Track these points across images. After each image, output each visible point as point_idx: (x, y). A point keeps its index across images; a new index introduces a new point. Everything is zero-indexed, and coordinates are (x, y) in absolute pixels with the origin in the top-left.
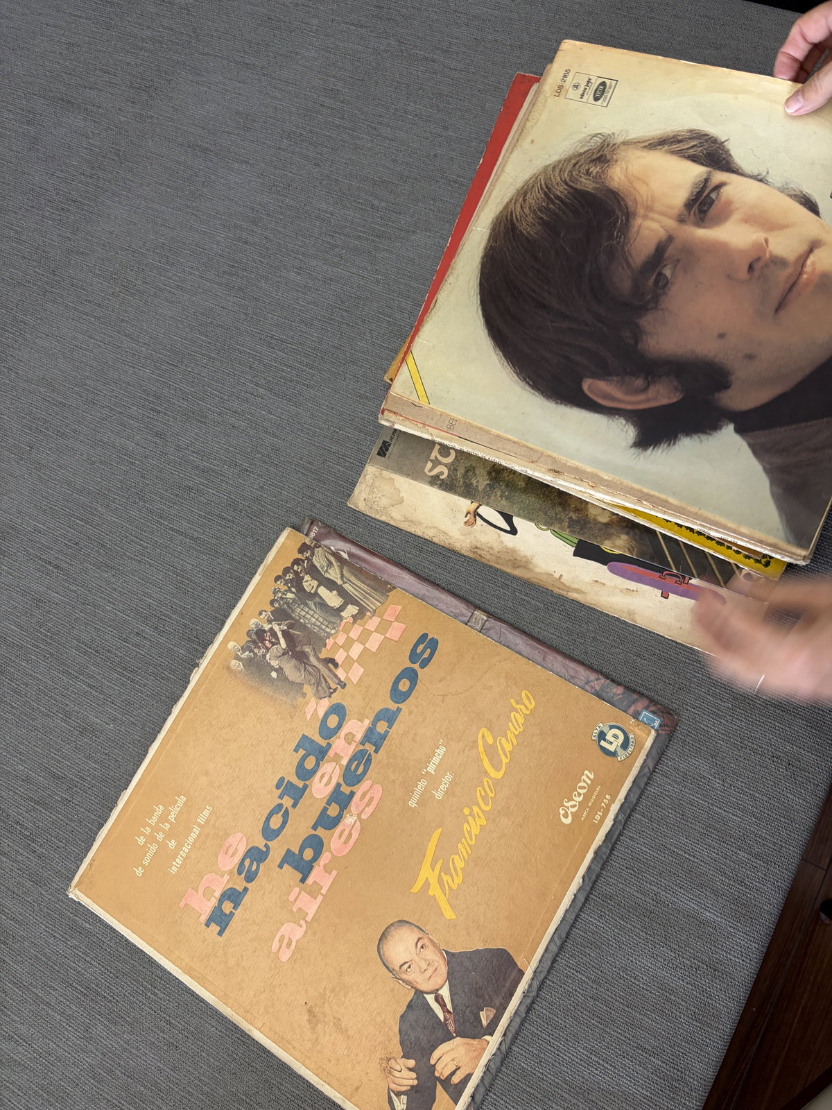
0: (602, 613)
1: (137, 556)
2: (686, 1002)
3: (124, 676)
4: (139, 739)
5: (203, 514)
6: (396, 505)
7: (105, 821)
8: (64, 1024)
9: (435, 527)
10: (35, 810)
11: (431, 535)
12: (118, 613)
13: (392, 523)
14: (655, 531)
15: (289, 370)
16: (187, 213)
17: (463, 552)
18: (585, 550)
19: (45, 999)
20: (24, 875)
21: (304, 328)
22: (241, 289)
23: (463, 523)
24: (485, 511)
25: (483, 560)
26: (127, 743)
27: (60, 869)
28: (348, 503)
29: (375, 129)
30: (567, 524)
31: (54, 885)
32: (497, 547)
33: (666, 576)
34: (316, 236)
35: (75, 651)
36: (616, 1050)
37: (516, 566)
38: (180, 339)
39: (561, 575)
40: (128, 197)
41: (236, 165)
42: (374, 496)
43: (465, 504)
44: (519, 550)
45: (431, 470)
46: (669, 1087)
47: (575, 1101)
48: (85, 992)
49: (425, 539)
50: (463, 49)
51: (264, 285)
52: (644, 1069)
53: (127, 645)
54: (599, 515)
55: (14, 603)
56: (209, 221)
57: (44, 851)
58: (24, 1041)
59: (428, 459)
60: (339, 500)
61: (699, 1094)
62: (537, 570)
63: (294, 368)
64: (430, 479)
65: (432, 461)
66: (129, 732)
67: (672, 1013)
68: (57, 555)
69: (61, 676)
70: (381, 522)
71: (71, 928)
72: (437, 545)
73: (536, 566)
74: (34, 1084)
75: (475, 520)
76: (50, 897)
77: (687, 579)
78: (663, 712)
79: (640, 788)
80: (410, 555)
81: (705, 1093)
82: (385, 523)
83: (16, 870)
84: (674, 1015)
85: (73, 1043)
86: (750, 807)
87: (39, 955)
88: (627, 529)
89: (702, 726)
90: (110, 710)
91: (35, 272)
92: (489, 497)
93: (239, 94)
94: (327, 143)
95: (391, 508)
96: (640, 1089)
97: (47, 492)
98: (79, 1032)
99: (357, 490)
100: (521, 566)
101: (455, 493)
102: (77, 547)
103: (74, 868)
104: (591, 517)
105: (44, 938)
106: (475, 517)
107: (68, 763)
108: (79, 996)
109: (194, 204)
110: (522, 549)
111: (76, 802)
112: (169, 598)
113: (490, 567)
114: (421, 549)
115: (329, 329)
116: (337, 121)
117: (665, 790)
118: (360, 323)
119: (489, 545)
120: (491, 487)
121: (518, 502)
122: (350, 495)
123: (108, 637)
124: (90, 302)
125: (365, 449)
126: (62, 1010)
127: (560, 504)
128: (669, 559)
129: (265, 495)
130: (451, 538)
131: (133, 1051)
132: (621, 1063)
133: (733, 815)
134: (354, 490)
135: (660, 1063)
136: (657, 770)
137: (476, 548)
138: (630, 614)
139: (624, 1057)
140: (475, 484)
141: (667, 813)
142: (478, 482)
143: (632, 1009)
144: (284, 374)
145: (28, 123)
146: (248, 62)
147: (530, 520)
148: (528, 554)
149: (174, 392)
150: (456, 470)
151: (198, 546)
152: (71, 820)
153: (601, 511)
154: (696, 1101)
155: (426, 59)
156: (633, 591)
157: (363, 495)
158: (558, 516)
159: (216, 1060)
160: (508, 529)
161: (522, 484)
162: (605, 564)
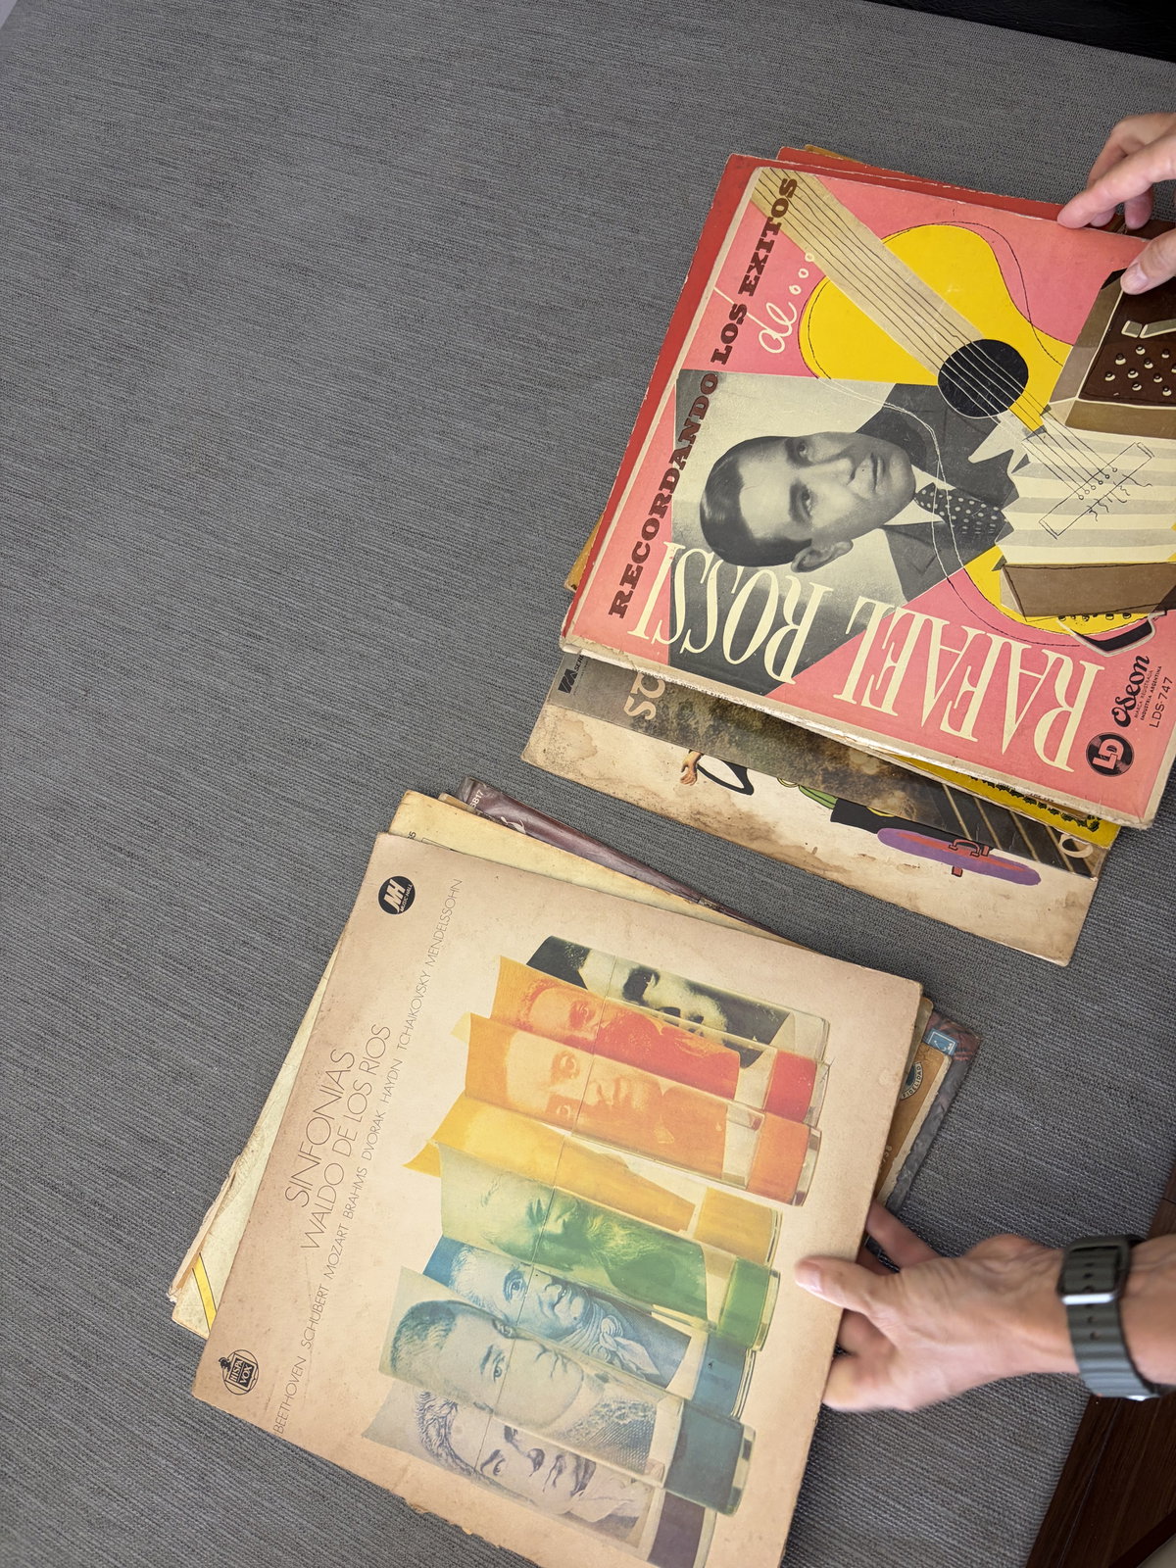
0: (872, 898)
1: (239, 837)
2: (1003, 1421)
3: (228, 1000)
4: (254, 1085)
5: (326, 777)
6: (588, 757)
7: (214, 1198)
8: (172, 1471)
9: (640, 787)
10: (117, 1184)
11: (637, 797)
12: (217, 915)
13: (583, 782)
14: (939, 785)
15: (434, 575)
16: (283, 359)
17: (680, 819)
18: (847, 813)
19: (144, 1438)
20: (108, 1273)
21: (451, 517)
22: (362, 464)
23: (679, 780)
24: (709, 763)
25: (709, 830)
26: (237, 1092)
27: (156, 1263)
28: (522, 757)
29: (537, 234)
30: (821, 778)
31: (149, 1284)
32: (726, 812)
33: (958, 846)
34: (462, 386)
35: (160, 969)
36: (910, 1486)
37: (753, 837)
38: (283, 536)
39: (816, 848)
40: (202, 339)
41: (348, 291)
42: (557, 745)
43: (681, 754)
44: (757, 815)
45: (632, 709)
46: (982, 1533)
47: (858, 1555)
48: (198, 1427)
49: (628, 803)
50: (655, 118)
51: (394, 458)
52: (949, 1509)
53: (231, 958)
54: (864, 764)
55: (75, 906)
56: (315, 369)
57: (133, 1240)
58: (119, 1495)
59: (628, 692)
60: (509, 752)
61: (1023, 1542)
62: (782, 842)
63: (441, 573)
64: (632, 721)
65: (633, 696)
66: (239, 1077)
67: (984, 1434)
68: (129, 839)
69: (143, 1003)
70: (568, 781)
71: (174, 1343)
72: (645, 810)
73: (781, 837)
74: (135, 1552)
75: (696, 775)
76: (145, 1301)
77: (986, 848)
78: (959, 1032)
79: (931, 1135)
80: (609, 826)
81: (1031, 1539)
82: (572, 782)
83: (96, 1266)
84: (986, 1437)
85: (185, 1497)
86: (1080, 1156)
87: (133, 1380)
88: (903, 783)
89: (1012, 1048)
90: (212, 1048)
91: (80, 448)
92: (714, 743)
93: (348, 190)
94: (472, 257)
95: (581, 761)
96: (944, 1537)
97: (110, 751)
98: (192, 1481)
99: (533, 739)
100: (761, 837)
101: (667, 739)
102: (156, 827)
103: (175, 1261)
104: (853, 768)
105: (139, 1357)
106: (695, 771)
107: (160, 1121)
108: (190, 1433)
109: (293, 347)
110: (761, 813)
111: (173, 1173)
112: (286, 893)
113: (719, 838)
114: (623, 817)
115: (486, 517)
116: (486, 225)
117: (965, 1136)
118: (528, 507)
119: (717, 809)
120: (715, 729)
121: (752, 750)
122: (525, 745)
123: (205, 949)
124: (156, 487)
125: (541, 682)
126: (167, 1452)
127: (811, 750)
128: (962, 822)
129: (408, 749)
130: (663, 800)
131: (266, 1504)
132: (918, 1503)
133: (1057, 1168)
134: (529, 738)
135: (970, 1502)
136: (953, 1110)
137: (699, 813)
138: (910, 899)
139: (922, 1495)
140: (694, 726)
141: (968, 1167)
142: (697, 722)
143: (930, 1431)
144: (428, 581)
145: (58, 238)
146: (357, 144)
147: (771, 774)
148: (769, 819)
149: (278, 610)
150: (668, 708)
151: (322, 821)
152: (167, 1197)
153: (866, 759)
154: (1020, 1550)
155: (604, 133)
156: (914, 867)
157: (542, 745)
158: (808, 768)
159: (377, 1513)
160: (741, 786)
161: (758, 724)
162: (875, 832)
